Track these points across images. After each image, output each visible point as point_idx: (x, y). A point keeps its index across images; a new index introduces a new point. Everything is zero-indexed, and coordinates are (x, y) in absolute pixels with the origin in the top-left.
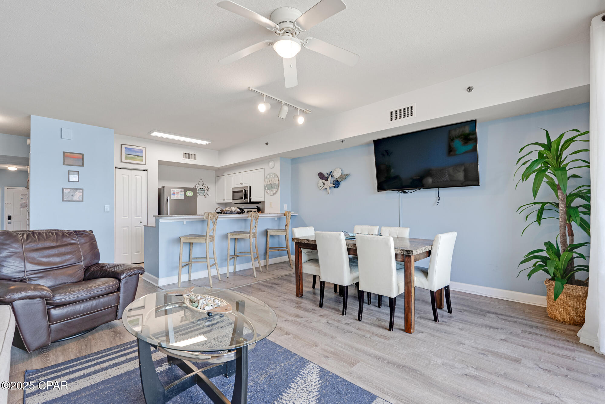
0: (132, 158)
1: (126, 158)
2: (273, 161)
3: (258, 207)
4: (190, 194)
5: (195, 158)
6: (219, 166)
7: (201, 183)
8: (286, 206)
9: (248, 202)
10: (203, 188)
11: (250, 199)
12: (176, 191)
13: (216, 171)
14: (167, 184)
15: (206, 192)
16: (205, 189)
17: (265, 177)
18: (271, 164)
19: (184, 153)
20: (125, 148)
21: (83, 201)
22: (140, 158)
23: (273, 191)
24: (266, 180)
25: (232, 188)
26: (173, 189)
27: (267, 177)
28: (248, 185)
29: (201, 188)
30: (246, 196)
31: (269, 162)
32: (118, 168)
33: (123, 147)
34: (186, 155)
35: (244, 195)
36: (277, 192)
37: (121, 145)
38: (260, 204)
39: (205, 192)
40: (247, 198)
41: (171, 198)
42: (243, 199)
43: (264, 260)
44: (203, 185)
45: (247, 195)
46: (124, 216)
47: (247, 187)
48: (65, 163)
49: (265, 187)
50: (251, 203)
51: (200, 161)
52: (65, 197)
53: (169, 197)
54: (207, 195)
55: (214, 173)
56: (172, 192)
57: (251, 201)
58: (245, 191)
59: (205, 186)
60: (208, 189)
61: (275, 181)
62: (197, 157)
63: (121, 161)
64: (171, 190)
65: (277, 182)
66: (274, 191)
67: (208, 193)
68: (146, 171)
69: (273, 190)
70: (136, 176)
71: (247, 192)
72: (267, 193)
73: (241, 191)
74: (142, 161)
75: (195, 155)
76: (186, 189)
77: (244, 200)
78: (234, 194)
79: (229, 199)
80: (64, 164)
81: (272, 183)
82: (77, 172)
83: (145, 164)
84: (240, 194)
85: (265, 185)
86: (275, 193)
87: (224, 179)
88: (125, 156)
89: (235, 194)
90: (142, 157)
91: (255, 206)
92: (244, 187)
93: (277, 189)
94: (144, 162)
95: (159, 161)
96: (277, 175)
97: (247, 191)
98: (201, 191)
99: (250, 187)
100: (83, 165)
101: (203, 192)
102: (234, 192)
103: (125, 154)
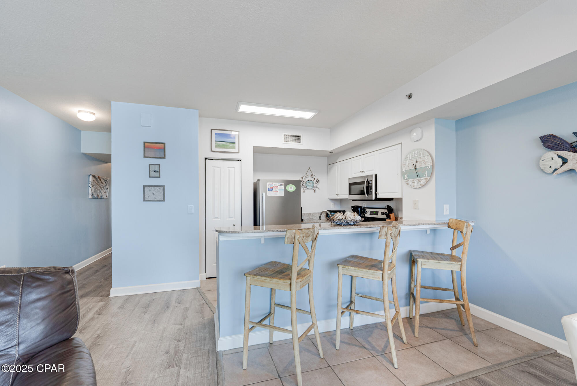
0: (223, 146)
1: (217, 146)
2: (420, 129)
3: (388, 206)
4: (291, 188)
5: (299, 141)
6: (330, 149)
7: (309, 174)
8: (446, 207)
9: (374, 198)
10: (312, 180)
11: (376, 195)
12: (274, 185)
13: (328, 157)
14: (262, 177)
15: (315, 185)
16: (315, 181)
17: (403, 158)
18: (415, 134)
19: (285, 135)
20: (216, 134)
21: (165, 201)
22: (232, 145)
23: (419, 181)
24: (406, 163)
25: (349, 179)
26: (270, 183)
27: (406, 158)
28: (373, 173)
29: (309, 180)
30: (369, 189)
31: (411, 131)
32: (208, 159)
33: (214, 132)
34: (288, 138)
35: (366, 187)
36: (427, 182)
37: (211, 130)
38: (391, 201)
39: (313, 184)
40: (371, 194)
41: (268, 195)
42: (364, 194)
43: (406, 306)
44: (312, 176)
45: (371, 188)
46: (215, 218)
47: (372, 176)
48: (146, 155)
49: (403, 174)
50: (377, 199)
51: (305, 144)
52: (146, 196)
53: (264, 194)
54: (316, 189)
55: (325, 161)
56: (269, 187)
57: (379, 197)
58: (368, 182)
59: (314, 177)
60: (318, 181)
61: (425, 163)
62: (302, 139)
63: (211, 151)
64: (268, 183)
65: (429, 164)
66: (423, 181)
67: (318, 186)
68: (241, 161)
69: (419, 179)
70: (228, 167)
71: (372, 183)
72: (408, 184)
73: (363, 183)
74: (234, 148)
75: (299, 136)
76: (288, 182)
77: (366, 196)
78: (351, 186)
79: (345, 194)
80: (145, 157)
81: (417, 167)
82: (158, 166)
83: (238, 152)
84: (361, 186)
85: (402, 172)
86: (424, 184)
87: (338, 167)
88: (215, 144)
89: (353, 187)
90: (234, 143)
91: (384, 204)
92: (367, 176)
93: (429, 178)
94: (237, 150)
95: (255, 148)
96: (428, 152)
97: (370, 182)
98: (309, 184)
99: (376, 176)
100: (164, 157)
101: (312, 184)
102: (351, 184)
103: (216, 141)
